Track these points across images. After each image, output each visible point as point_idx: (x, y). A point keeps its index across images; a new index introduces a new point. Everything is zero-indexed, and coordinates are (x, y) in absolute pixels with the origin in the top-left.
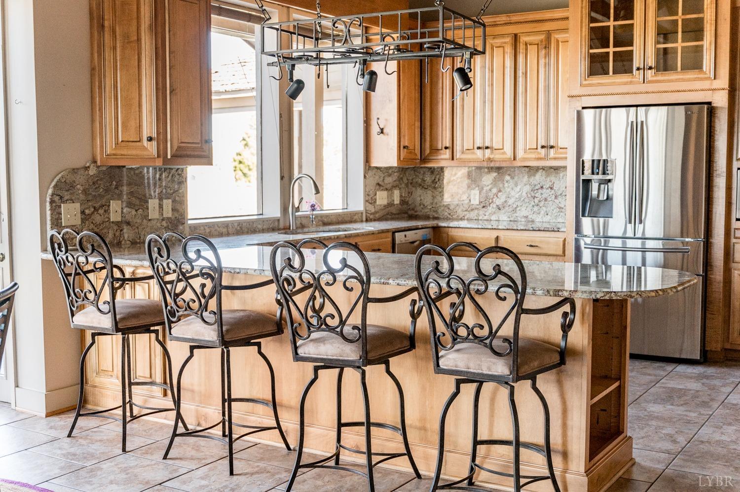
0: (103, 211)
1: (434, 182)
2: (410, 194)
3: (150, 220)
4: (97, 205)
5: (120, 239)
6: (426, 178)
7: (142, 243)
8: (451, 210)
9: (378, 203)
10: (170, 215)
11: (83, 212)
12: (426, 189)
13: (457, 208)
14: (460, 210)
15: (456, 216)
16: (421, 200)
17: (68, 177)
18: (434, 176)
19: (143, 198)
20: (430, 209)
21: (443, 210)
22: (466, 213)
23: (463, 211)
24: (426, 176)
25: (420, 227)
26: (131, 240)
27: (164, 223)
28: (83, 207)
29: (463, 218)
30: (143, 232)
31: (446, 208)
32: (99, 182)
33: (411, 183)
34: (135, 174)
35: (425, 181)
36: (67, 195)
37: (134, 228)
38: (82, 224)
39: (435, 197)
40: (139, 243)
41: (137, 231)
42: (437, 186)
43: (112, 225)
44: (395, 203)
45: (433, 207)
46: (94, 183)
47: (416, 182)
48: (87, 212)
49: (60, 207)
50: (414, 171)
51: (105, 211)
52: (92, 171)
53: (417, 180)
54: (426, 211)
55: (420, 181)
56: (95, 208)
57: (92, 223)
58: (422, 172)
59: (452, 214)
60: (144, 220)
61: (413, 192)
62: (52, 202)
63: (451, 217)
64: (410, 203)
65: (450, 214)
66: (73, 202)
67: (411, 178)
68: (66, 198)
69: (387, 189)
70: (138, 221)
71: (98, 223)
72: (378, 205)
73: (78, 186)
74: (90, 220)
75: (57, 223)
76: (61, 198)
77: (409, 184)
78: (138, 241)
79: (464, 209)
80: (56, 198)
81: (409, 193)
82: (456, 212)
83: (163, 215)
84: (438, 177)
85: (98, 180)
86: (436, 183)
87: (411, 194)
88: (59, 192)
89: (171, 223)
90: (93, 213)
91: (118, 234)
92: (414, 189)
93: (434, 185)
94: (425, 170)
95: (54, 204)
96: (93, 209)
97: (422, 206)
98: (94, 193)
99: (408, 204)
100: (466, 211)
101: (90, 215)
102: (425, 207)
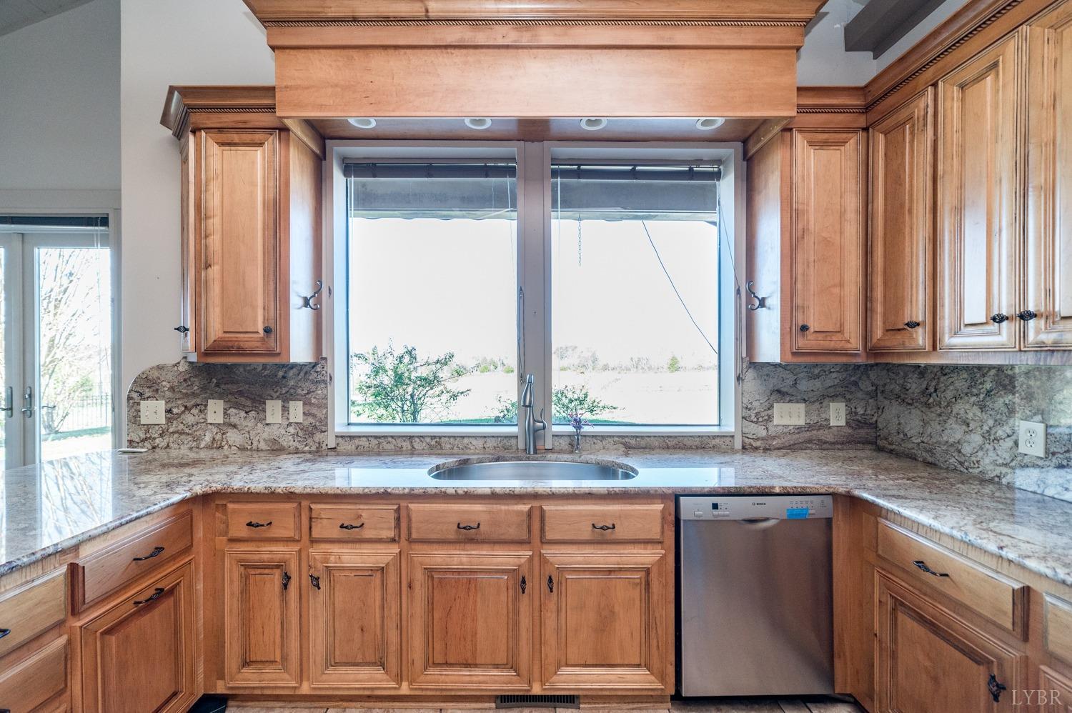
0: (197, 411)
1: (925, 393)
2: (880, 411)
3: (267, 424)
4: (188, 404)
5: (221, 443)
6: (909, 385)
7: (254, 450)
8: (964, 455)
9: (776, 421)
10: (300, 420)
11: (169, 411)
12: (911, 404)
13: (980, 454)
14: (987, 461)
15: (977, 471)
16: (899, 424)
17: (151, 373)
18: (926, 382)
19: (257, 399)
20: (918, 444)
21: (947, 452)
22: (1004, 470)
23: (994, 463)
24: (910, 380)
25: (777, 490)
26: (238, 446)
27: (291, 430)
28: (169, 405)
29: (997, 479)
30: (257, 438)
31: (952, 449)
32: (192, 379)
33: (883, 392)
34: (245, 371)
35: (907, 390)
36: (149, 392)
37: (242, 432)
38: (167, 424)
39: (928, 422)
40: (251, 450)
41: (248, 436)
42: (931, 400)
43: (210, 427)
44: (832, 423)
45: (923, 442)
46: (185, 380)
47: (892, 391)
48: (175, 411)
49: (138, 404)
50: (888, 370)
51: (200, 411)
52: (182, 368)
53: (892, 387)
54: (911, 446)
55: (898, 388)
56: (186, 407)
57: (182, 423)
58: (902, 373)
59: (966, 464)
60: (259, 424)
61: (886, 408)
62: (129, 398)
63: (965, 471)
64: (880, 426)
65: (961, 463)
66: (157, 400)
67: (882, 383)
68: (147, 395)
69: (805, 401)
70: (249, 424)
71: (190, 424)
72: (777, 426)
73: (164, 383)
74: (179, 420)
75: (135, 419)
76: (141, 395)
77: (879, 394)
78: (249, 447)
79: (1001, 461)
80: (135, 395)
81: (879, 408)
82: (978, 462)
83: (288, 419)
84: (934, 384)
85: (190, 377)
86: (930, 395)
87: (883, 411)
88: (139, 389)
89: (302, 429)
90: (183, 412)
91: (218, 437)
92: (887, 402)
93: (925, 399)
94: (907, 369)
95: (131, 401)
96: (183, 409)
97: (902, 436)
98: (184, 391)
99: (876, 427)
100: (1005, 465)
101: (179, 415)
102: (907, 438)
